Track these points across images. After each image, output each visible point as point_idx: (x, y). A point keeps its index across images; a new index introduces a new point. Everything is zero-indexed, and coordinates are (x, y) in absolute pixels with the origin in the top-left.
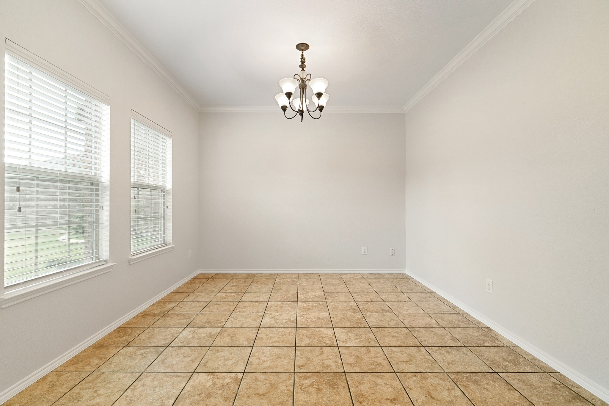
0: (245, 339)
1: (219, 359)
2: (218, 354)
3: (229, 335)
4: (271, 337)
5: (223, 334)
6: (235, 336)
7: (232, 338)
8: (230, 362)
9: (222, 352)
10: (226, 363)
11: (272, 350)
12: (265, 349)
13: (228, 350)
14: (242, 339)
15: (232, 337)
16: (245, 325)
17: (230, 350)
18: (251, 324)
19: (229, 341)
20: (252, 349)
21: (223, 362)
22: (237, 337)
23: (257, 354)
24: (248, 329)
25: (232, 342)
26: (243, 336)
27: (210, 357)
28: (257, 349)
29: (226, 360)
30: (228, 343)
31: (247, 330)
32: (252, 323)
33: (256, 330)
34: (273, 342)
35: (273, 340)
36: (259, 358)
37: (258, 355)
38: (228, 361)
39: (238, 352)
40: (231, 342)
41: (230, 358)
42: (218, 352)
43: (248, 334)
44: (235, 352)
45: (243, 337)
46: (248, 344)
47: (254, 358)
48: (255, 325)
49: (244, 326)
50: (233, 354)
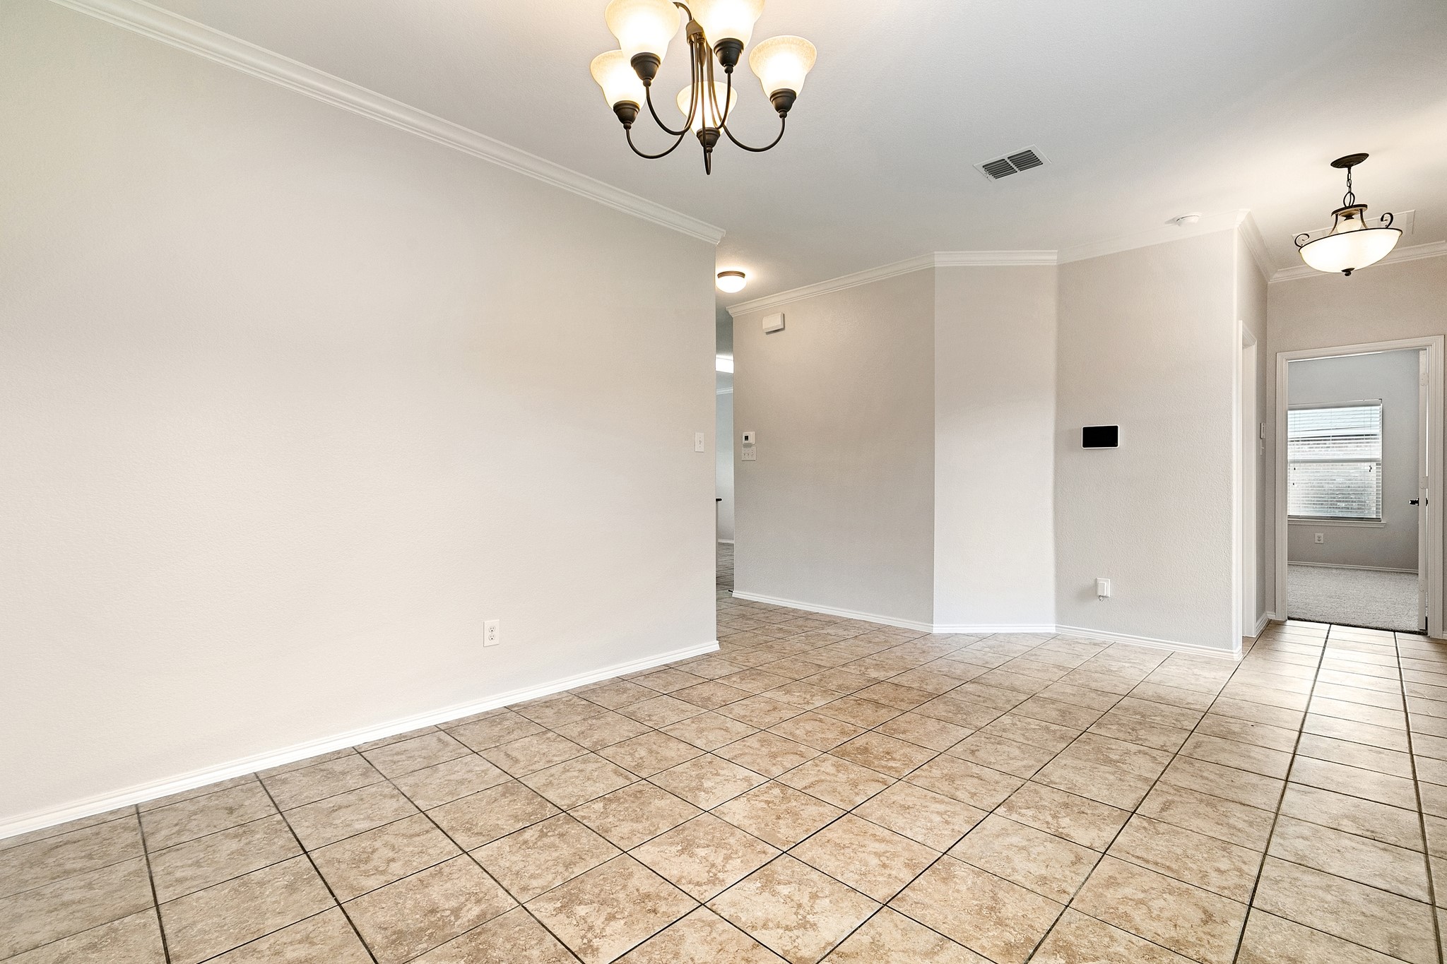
0: (956, 883)
1: (1043, 857)
2: (1044, 872)
3: (1000, 923)
4: (878, 855)
5: (1021, 938)
6: (981, 909)
7: (991, 903)
8: (1015, 840)
9: (1032, 871)
10: (1025, 843)
11: (907, 826)
12: (921, 834)
13: (1014, 870)
14: (963, 888)
15: (992, 909)
16: (927, 942)
17: (1010, 870)
18: (905, 932)
19: (1006, 901)
20: (949, 849)
21: (1032, 847)
22: (975, 902)
23: (946, 832)
24: (924, 916)
25: (997, 890)
26: (956, 895)
27: (1067, 873)
28: (938, 842)
29: (1024, 848)
30: (1011, 893)
31: (931, 912)
32: (899, 936)
33: (903, 899)
34: (887, 842)
35: (881, 847)
36: (947, 822)
37: (946, 829)
38: (1020, 845)
39: (989, 854)
40: (1001, 894)
41: (1014, 849)
42: (1043, 880)
43: (936, 896)
44: (996, 858)
45: (958, 891)
46: (953, 865)
47: (956, 828)
48: (892, 921)
49: (932, 939)
50: (1004, 854)
